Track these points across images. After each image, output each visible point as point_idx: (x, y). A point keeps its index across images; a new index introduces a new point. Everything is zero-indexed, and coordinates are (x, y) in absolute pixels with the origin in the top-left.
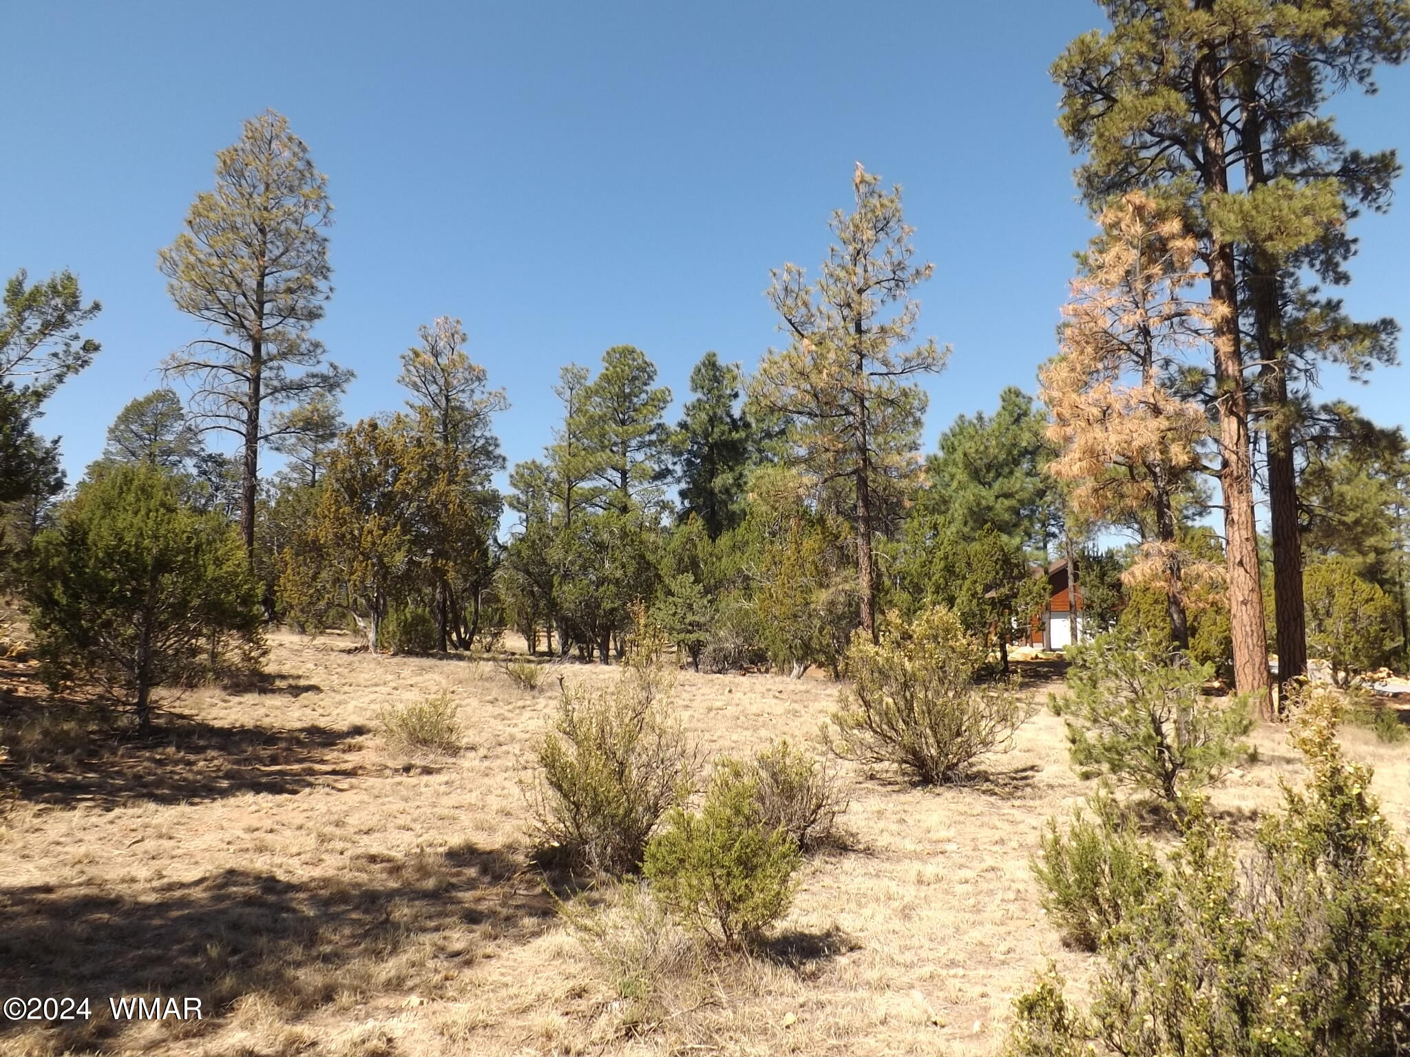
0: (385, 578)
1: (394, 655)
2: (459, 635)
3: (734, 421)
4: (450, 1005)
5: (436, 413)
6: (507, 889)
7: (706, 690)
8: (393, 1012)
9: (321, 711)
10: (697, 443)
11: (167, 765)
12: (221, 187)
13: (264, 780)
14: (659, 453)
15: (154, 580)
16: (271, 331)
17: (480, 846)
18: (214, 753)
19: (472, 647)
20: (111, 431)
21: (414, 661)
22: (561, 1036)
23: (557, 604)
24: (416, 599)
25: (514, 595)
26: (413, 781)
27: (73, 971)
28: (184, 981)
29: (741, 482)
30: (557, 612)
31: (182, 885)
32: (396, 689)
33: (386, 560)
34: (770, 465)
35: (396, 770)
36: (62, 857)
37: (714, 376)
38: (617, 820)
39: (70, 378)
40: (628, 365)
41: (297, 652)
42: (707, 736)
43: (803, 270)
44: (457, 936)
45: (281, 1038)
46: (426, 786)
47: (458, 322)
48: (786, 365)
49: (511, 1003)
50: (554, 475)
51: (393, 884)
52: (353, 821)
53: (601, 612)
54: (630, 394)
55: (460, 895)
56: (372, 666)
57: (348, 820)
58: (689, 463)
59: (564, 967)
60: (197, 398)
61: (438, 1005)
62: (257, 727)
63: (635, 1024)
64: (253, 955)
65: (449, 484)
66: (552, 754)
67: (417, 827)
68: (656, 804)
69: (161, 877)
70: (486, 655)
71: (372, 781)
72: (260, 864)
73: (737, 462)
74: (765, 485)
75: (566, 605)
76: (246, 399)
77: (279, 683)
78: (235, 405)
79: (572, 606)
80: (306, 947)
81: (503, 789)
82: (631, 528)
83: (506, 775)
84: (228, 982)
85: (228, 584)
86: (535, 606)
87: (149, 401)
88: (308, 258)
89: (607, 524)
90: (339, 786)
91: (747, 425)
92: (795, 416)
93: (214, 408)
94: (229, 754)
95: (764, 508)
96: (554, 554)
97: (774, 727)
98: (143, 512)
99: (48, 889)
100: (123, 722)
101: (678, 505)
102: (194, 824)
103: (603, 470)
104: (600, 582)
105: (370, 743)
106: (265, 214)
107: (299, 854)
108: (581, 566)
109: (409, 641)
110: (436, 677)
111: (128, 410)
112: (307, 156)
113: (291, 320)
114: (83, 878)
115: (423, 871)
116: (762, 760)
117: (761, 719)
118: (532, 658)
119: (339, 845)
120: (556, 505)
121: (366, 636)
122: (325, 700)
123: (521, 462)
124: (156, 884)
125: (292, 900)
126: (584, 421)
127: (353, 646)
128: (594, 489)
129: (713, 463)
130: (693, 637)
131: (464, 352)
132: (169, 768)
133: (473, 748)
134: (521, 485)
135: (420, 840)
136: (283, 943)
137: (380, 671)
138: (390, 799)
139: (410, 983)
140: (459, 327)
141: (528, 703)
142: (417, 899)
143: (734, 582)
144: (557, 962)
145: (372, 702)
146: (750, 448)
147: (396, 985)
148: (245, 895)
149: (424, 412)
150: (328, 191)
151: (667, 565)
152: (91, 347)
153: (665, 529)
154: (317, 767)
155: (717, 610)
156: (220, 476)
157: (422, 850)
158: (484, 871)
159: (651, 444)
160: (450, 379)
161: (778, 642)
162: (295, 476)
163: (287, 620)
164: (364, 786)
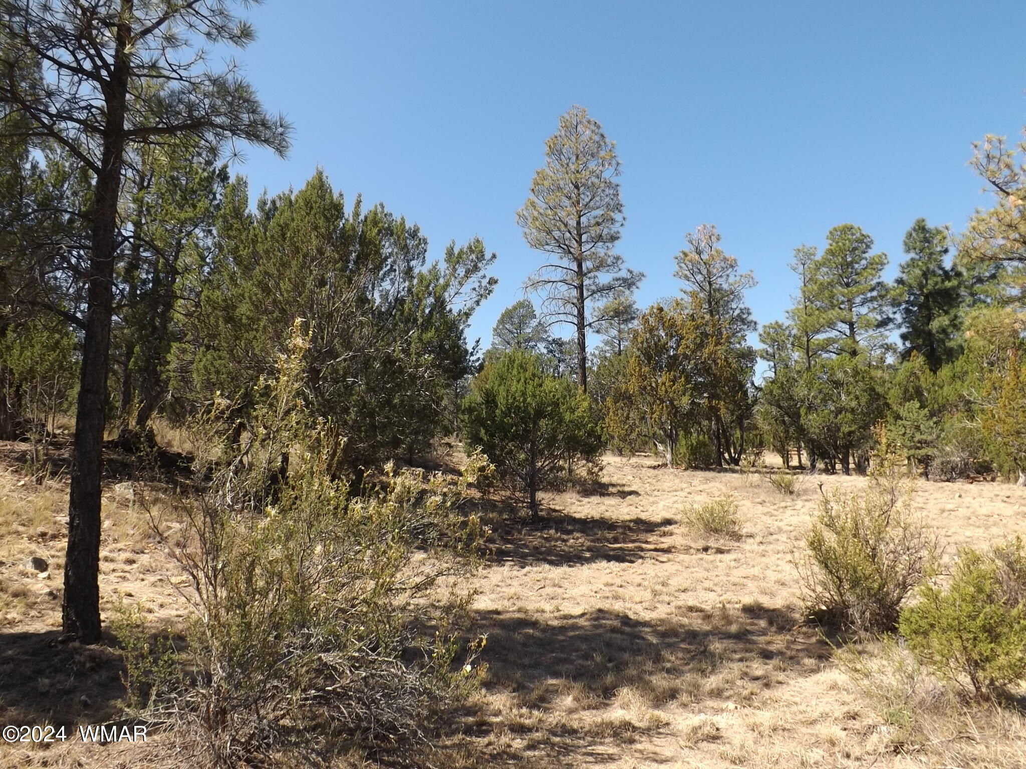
0: (675, 416)
1: (686, 469)
2: (730, 454)
3: (946, 273)
4: (757, 712)
5: (702, 295)
6: (788, 637)
7: (938, 495)
8: (718, 711)
9: (641, 508)
10: (913, 294)
11: (550, 541)
12: (549, 163)
13: (611, 553)
14: (880, 305)
15: (535, 424)
16: (588, 253)
17: (764, 606)
18: (578, 535)
19: (740, 463)
20: (495, 330)
21: (700, 474)
22: (842, 744)
23: (804, 430)
24: (697, 430)
25: (769, 424)
26: (711, 558)
27: (519, 662)
28: (582, 675)
29: (956, 322)
30: (805, 435)
31: (572, 617)
32: (689, 493)
33: (675, 403)
34: (983, 305)
35: (698, 550)
36: (501, 594)
37: (925, 238)
38: (872, 592)
39: (483, 302)
40: (848, 239)
41: (620, 468)
42: (943, 532)
43: (1004, 138)
44: (755, 666)
45: (647, 716)
46: (721, 561)
47: (713, 227)
48: (994, 221)
49: (801, 716)
50: (794, 332)
51: (707, 628)
52: (674, 583)
53: (841, 434)
54: (852, 262)
55: (754, 638)
56: (672, 477)
57: (670, 582)
58: (907, 311)
59: (840, 696)
60: (546, 304)
61: (748, 710)
62: (602, 518)
63: (902, 744)
64: (622, 663)
65: (716, 345)
66: (819, 540)
67: (718, 589)
68: (904, 582)
69: (559, 610)
70: (751, 469)
71: (682, 557)
72: (618, 606)
73: (952, 306)
74: (981, 323)
75: (812, 430)
76: (575, 301)
77: (611, 489)
78: (569, 306)
79: (817, 431)
80: (654, 662)
81: (778, 566)
82: (861, 367)
83: (779, 556)
84: (609, 679)
85: (579, 425)
86: (787, 431)
87: (515, 308)
88: (607, 199)
89: (841, 367)
90: (661, 559)
91: (959, 274)
92: (1005, 263)
93: (557, 309)
94: (587, 535)
95: (981, 343)
96: (800, 391)
97: (1005, 526)
98: (522, 380)
99: (497, 612)
100: (523, 513)
101: (900, 345)
102: (573, 579)
103: (834, 324)
104: (839, 411)
105: (676, 531)
106: (578, 176)
107: (641, 602)
108: (822, 400)
109: (695, 459)
110: (718, 485)
111: (503, 315)
112: (601, 131)
113: (600, 244)
114: (515, 608)
115: (727, 619)
116: (998, 552)
117: (991, 519)
118: (787, 471)
119: (667, 599)
120: (797, 354)
121: (665, 456)
122: (643, 501)
123: (767, 324)
124: (556, 614)
125: (640, 632)
126: (815, 288)
127: (656, 464)
128: (828, 340)
129: (929, 309)
130: (922, 452)
131: (720, 248)
132: (553, 543)
133: (751, 536)
134: (769, 341)
135: (721, 598)
136: (639, 658)
137: (677, 481)
138: (696, 569)
139: (727, 694)
140: (714, 231)
141: (789, 504)
142: (725, 638)
143: (956, 406)
144: (833, 692)
145: (675, 502)
146: (963, 293)
147: (717, 694)
148: (611, 626)
149: (694, 295)
150: (617, 152)
151: (894, 395)
152: (493, 282)
153: (890, 366)
154: (644, 546)
155: (942, 430)
156: (561, 352)
157: (724, 606)
158: (771, 623)
159: (873, 299)
160: (711, 269)
161: (1002, 454)
162: (608, 348)
163: (609, 447)
164: (677, 560)
